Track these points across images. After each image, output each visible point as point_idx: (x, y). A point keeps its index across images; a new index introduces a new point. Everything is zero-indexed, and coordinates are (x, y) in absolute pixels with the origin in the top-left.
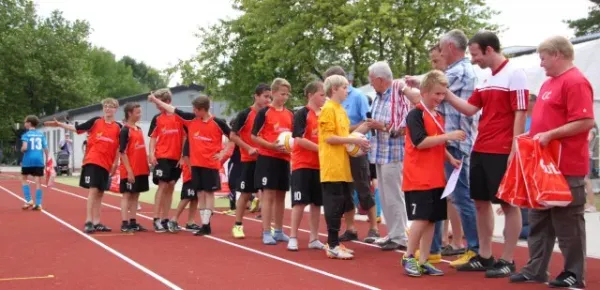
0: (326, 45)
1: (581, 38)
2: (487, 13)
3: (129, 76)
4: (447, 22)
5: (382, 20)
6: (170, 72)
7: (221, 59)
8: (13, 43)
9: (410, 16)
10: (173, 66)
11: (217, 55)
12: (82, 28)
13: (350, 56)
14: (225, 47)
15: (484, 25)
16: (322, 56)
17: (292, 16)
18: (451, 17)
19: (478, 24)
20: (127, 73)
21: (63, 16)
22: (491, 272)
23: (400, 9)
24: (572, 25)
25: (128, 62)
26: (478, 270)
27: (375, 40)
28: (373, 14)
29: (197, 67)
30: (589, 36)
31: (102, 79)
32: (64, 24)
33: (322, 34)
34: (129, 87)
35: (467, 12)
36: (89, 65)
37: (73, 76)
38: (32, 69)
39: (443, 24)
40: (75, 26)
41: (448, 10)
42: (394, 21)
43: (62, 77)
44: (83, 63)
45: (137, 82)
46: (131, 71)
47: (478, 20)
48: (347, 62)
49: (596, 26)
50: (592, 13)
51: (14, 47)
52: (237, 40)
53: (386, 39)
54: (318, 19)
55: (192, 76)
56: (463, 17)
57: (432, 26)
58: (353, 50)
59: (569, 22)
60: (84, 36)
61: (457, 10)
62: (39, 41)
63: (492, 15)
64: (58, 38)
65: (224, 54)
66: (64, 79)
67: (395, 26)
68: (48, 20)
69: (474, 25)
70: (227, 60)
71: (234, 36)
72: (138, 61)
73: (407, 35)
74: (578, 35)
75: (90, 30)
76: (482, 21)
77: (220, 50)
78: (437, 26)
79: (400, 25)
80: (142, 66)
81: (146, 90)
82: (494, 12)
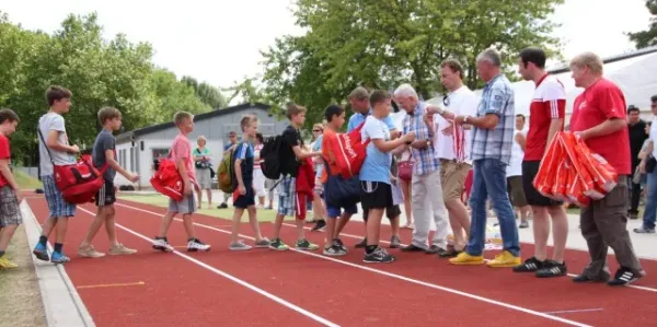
0: (389, 61)
1: (642, 50)
2: (548, 26)
3: (191, 96)
4: (508, 36)
5: (444, 35)
7: (284, 76)
8: (79, 66)
9: (473, 31)
10: (239, 84)
11: (281, 72)
12: (146, 50)
13: (412, 71)
14: (288, 65)
15: (545, 39)
16: (384, 73)
18: (512, 32)
19: (538, 38)
20: (190, 93)
21: (127, 38)
22: (541, 271)
23: (462, 24)
24: (633, 37)
25: (190, 82)
26: (532, 270)
28: (436, 29)
29: (260, 86)
30: (649, 49)
31: (165, 99)
32: (128, 46)
33: (384, 50)
34: (191, 107)
35: (528, 26)
36: (152, 87)
37: (137, 97)
38: (97, 91)
40: (138, 49)
41: (509, 24)
42: (457, 36)
43: (126, 98)
44: (147, 84)
45: (198, 101)
46: (193, 91)
47: (539, 34)
50: (653, 26)
51: (81, 71)
52: (300, 58)
53: (447, 55)
54: (381, 36)
55: (254, 97)
56: (524, 31)
57: (493, 41)
58: (414, 64)
59: (630, 34)
60: (147, 58)
61: (518, 24)
62: (104, 63)
63: (554, 29)
64: (122, 60)
65: (288, 72)
66: (128, 101)
67: (457, 41)
68: (112, 42)
69: (535, 39)
70: (291, 78)
71: (296, 54)
72: (200, 82)
73: (468, 49)
74: (639, 47)
75: (153, 51)
76: (542, 35)
77: (284, 66)
78: (498, 40)
79: (462, 41)
80: (203, 86)
81: (208, 109)
82: (555, 25)
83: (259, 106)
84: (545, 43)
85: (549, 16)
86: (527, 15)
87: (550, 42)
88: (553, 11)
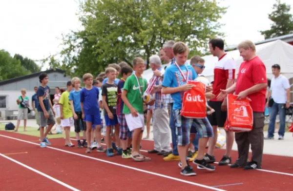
0: (131, 45)
1: (267, 40)
2: (218, 25)
3: (19, 65)
4: (197, 31)
5: (163, 29)
6: (44, 61)
7: (72, 54)
10: (45, 59)
11: (70, 51)
14: (74, 47)
15: (217, 33)
16: (129, 51)
17: (112, 29)
18: (200, 29)
19: (214, 33)
20: (17, 63)
23: (172, 24)
24: (263, 33)
25: (18, 57)
27: (158, 42)
28: (158, 26)
29: (60, 59)
30: (271, 39)
31: (3, 67)
33: (129, 38)
34: (19, 72)
35: (207, 26)
39: (195, 33)
41: (198, 25)
45: (24, 69)
47: (213, 30)
48: (143, 54)
49: (274, 34)
50: (272, 27)
52: (81, 43)
53: (164, 41)
55: (55, 65)
56: (206, 29)
57: (189, 34)
58: (146, 47)
59: (261, 32)
61: (202, 25)
65: (74, 51)
67: (170, 32)
69: (212, 33)
71: (81, 40)
72: (24, 57)
74: (266, 38)
76: (215, 31)
77: (72, 48)
78: (192, 34)
80: (26, 59)
81: (30, 73)
82: (222, 25)
83: (59, 71)
84: (217, 35)
85: (219, 20)
86: (207, 20)
87: (219, 35)
88: (220, 17)
